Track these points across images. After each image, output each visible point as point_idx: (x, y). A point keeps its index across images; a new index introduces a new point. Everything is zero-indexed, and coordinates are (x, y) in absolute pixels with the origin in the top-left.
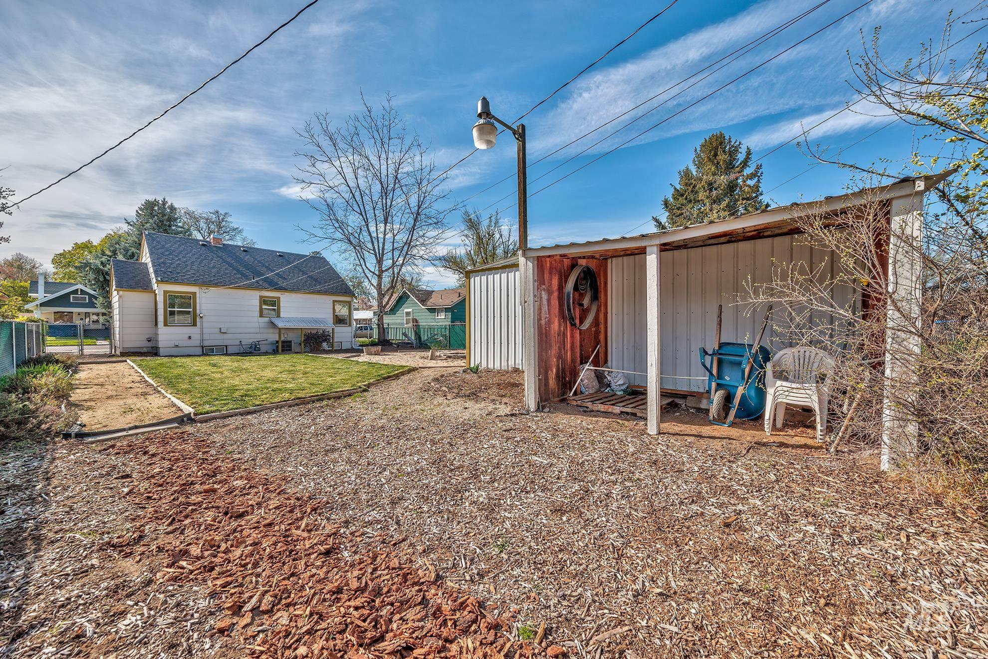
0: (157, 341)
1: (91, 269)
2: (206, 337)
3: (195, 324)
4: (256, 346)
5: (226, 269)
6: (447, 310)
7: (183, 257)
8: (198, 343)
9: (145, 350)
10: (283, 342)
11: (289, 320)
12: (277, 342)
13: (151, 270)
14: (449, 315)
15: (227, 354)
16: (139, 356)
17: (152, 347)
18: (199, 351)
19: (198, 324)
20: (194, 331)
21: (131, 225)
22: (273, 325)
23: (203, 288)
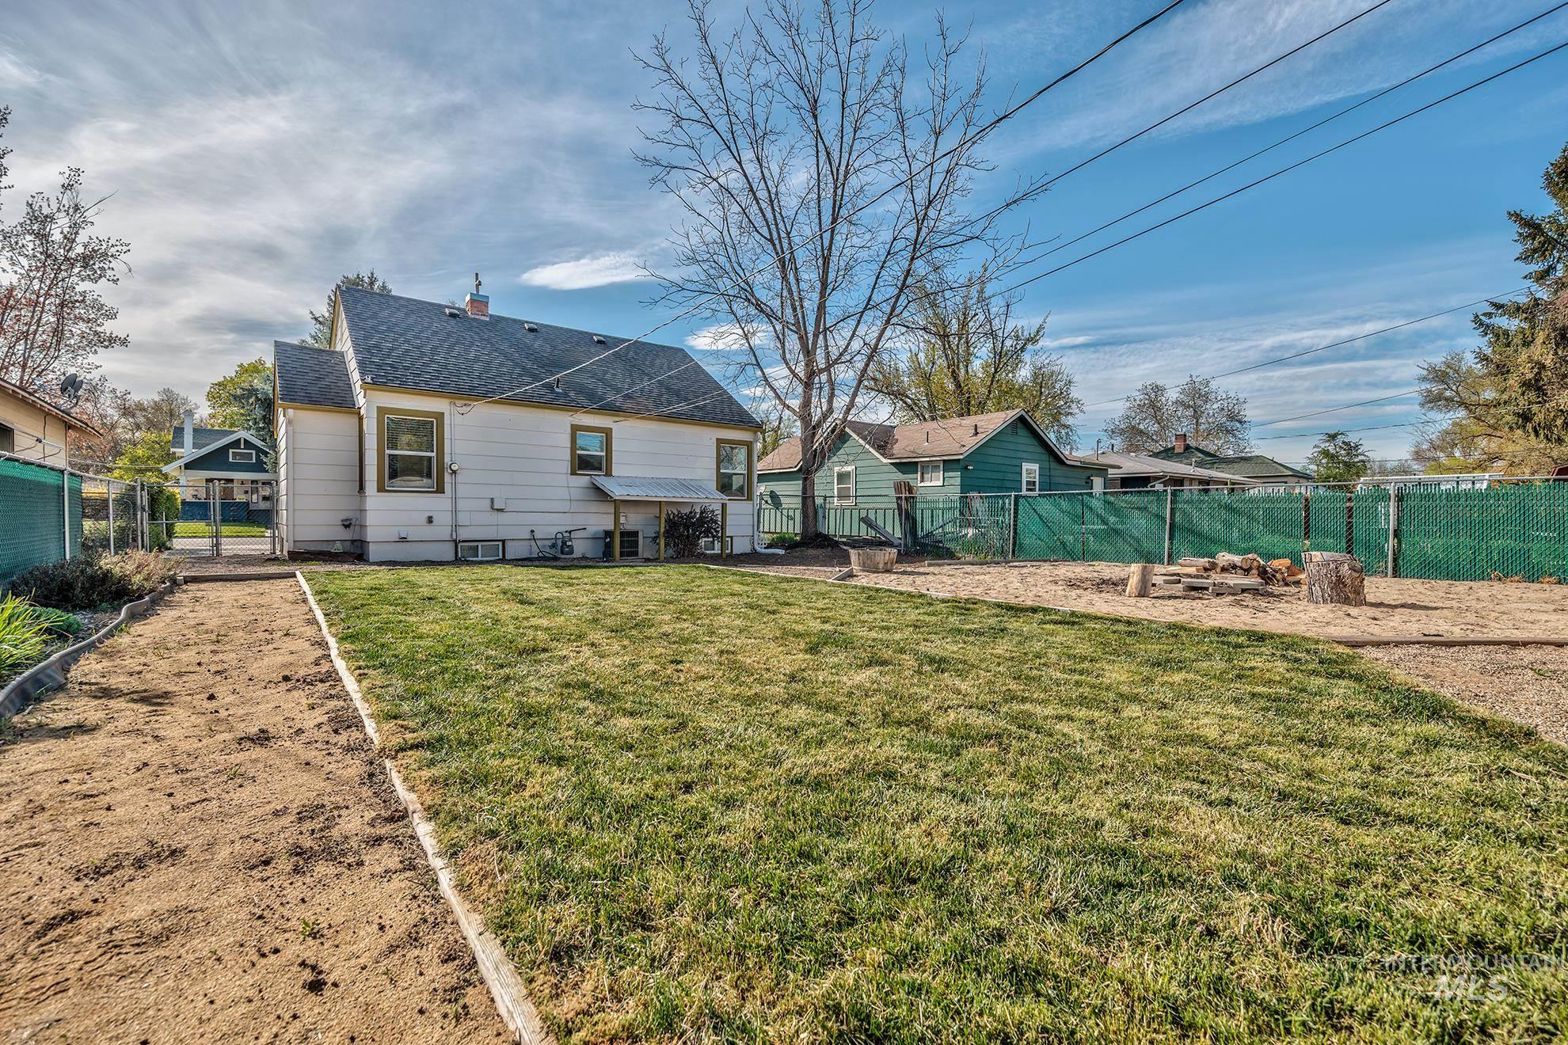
0: (363, 527)
1: (257, 399)
2: (463, 519)
3: (440, 490)
4: (564, 543)
5: (501, 365)
6: (949, 465)
7: (416, 337)
8: (445, 533)
9: (338, 548)
10: (622, 534)
11: (631, 482)
12: (608, 534)
13: (352, 365)
14: (956, 478)
15: (503, 561)
16: (325, 561)
17: (353, 541)
18: (448, 553)
19: (448, 487)
20: (438, 505)
21: (320, 323)
22: (600, 494)
23: (459, 403)
